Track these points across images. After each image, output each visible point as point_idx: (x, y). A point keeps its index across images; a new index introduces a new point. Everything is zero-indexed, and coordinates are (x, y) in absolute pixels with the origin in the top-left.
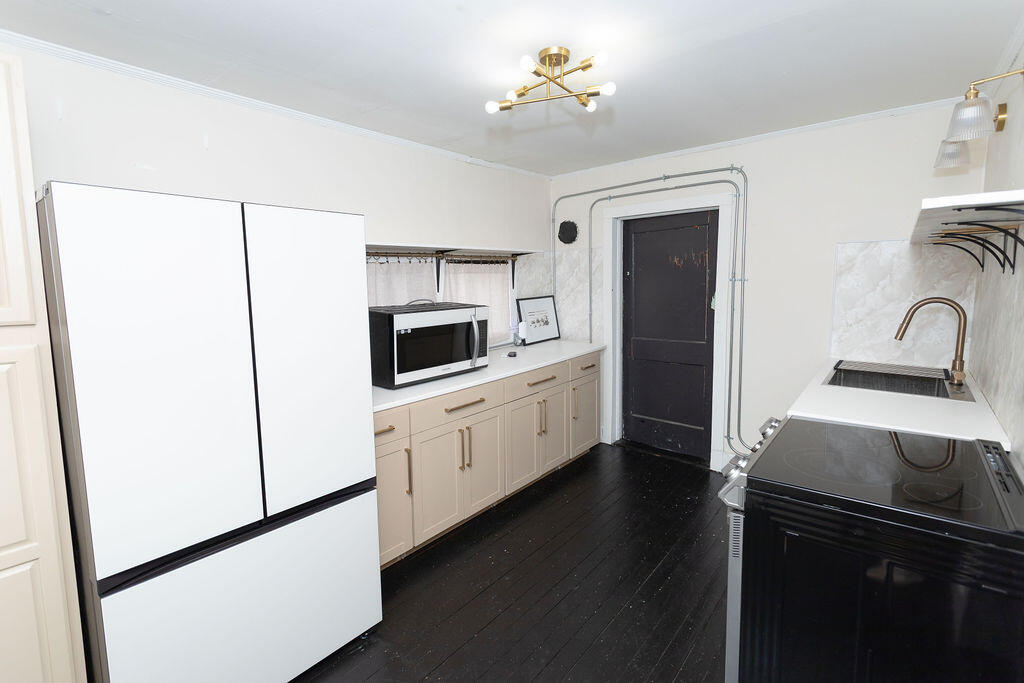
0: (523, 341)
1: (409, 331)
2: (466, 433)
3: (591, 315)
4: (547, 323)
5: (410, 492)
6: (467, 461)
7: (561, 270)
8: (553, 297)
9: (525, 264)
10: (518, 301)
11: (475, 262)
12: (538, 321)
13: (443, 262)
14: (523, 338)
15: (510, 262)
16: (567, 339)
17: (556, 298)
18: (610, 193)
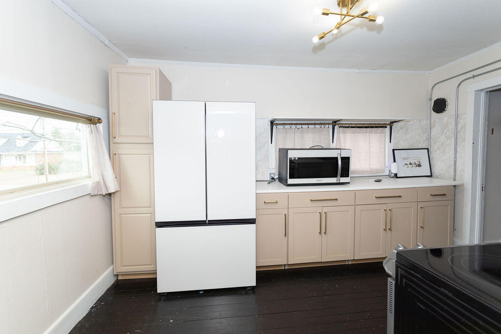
0: (396, 175)
1: (297, 159)
2: (323, 215)
3: (455, 162)
4: (419, 166)
5: (285, 235)
6: (323, 231)
7: (435, 131)
8: (428, 149)
9: (402, 128)
10: (393, 150)
11: (358, 127)
12: (411, 164)
13: (336, 127)
14: (395, 172)
15: (388, 127)
16: (437, 177)
17: (431, 150)
18: (474, 74)
